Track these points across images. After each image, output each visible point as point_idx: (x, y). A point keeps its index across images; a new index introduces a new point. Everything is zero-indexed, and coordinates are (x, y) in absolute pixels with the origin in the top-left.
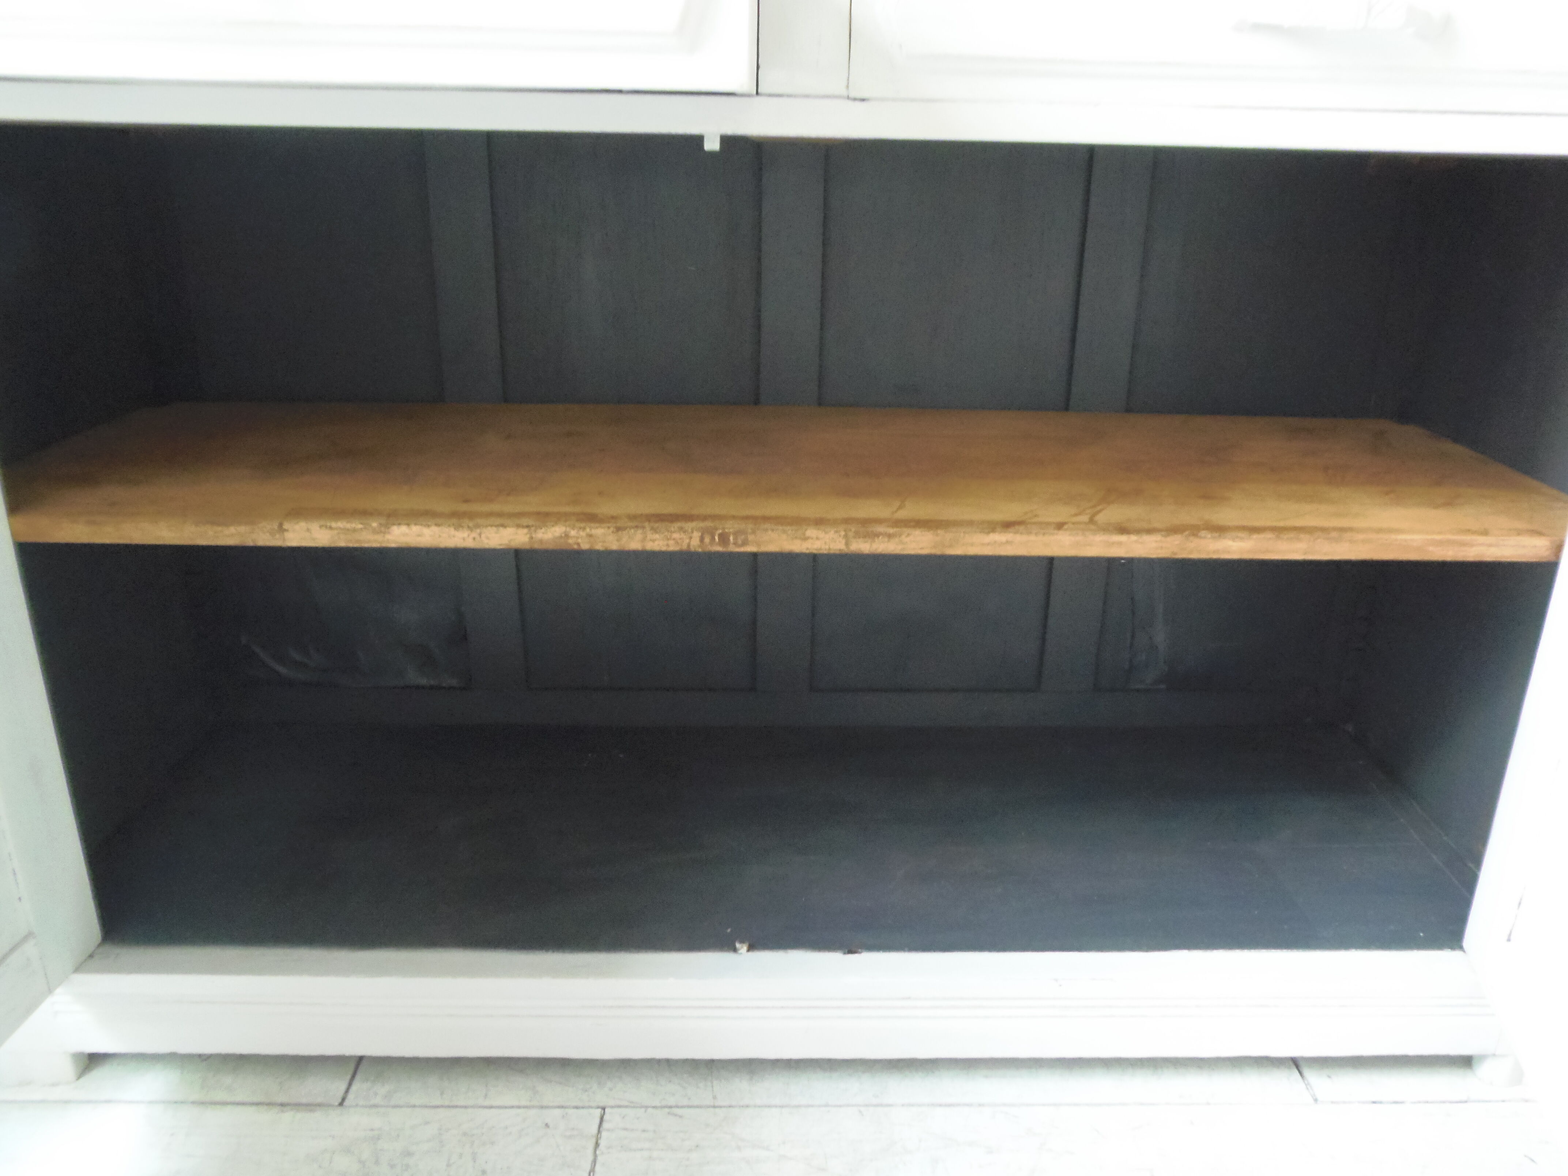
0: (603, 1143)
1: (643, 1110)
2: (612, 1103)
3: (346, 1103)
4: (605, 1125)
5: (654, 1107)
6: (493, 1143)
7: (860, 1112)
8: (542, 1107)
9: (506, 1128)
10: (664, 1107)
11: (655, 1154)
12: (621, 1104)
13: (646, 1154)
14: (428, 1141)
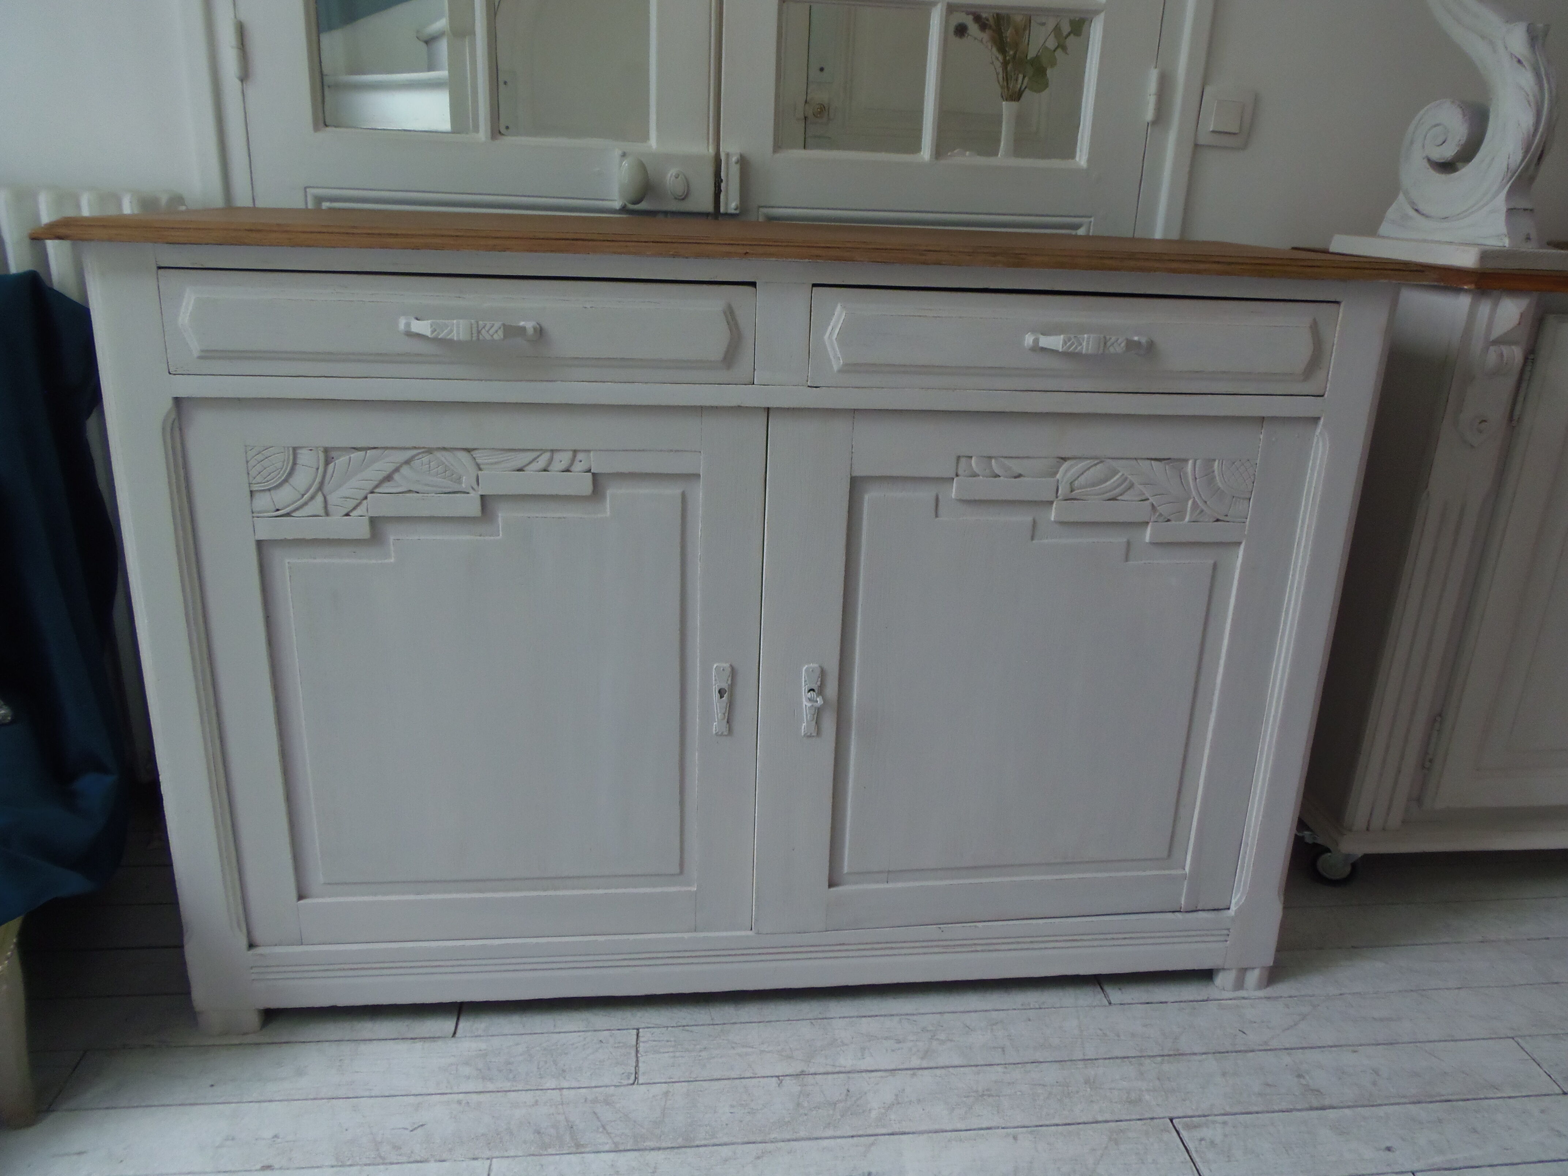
0: (641, 1049)
1: (666, 1028)
2: (643, 1026)
3: (457, 1035)
4: (641, 1039)
5: (672, 1027)
6: (566, 1054)
7: (812, 1023)
8: (595, 1031)
9: (573, 1044)
10: (679, 1026)
11: (678, 1054)
12: (650, 1026)
13: (671, 1054)
14: (521, 1055)
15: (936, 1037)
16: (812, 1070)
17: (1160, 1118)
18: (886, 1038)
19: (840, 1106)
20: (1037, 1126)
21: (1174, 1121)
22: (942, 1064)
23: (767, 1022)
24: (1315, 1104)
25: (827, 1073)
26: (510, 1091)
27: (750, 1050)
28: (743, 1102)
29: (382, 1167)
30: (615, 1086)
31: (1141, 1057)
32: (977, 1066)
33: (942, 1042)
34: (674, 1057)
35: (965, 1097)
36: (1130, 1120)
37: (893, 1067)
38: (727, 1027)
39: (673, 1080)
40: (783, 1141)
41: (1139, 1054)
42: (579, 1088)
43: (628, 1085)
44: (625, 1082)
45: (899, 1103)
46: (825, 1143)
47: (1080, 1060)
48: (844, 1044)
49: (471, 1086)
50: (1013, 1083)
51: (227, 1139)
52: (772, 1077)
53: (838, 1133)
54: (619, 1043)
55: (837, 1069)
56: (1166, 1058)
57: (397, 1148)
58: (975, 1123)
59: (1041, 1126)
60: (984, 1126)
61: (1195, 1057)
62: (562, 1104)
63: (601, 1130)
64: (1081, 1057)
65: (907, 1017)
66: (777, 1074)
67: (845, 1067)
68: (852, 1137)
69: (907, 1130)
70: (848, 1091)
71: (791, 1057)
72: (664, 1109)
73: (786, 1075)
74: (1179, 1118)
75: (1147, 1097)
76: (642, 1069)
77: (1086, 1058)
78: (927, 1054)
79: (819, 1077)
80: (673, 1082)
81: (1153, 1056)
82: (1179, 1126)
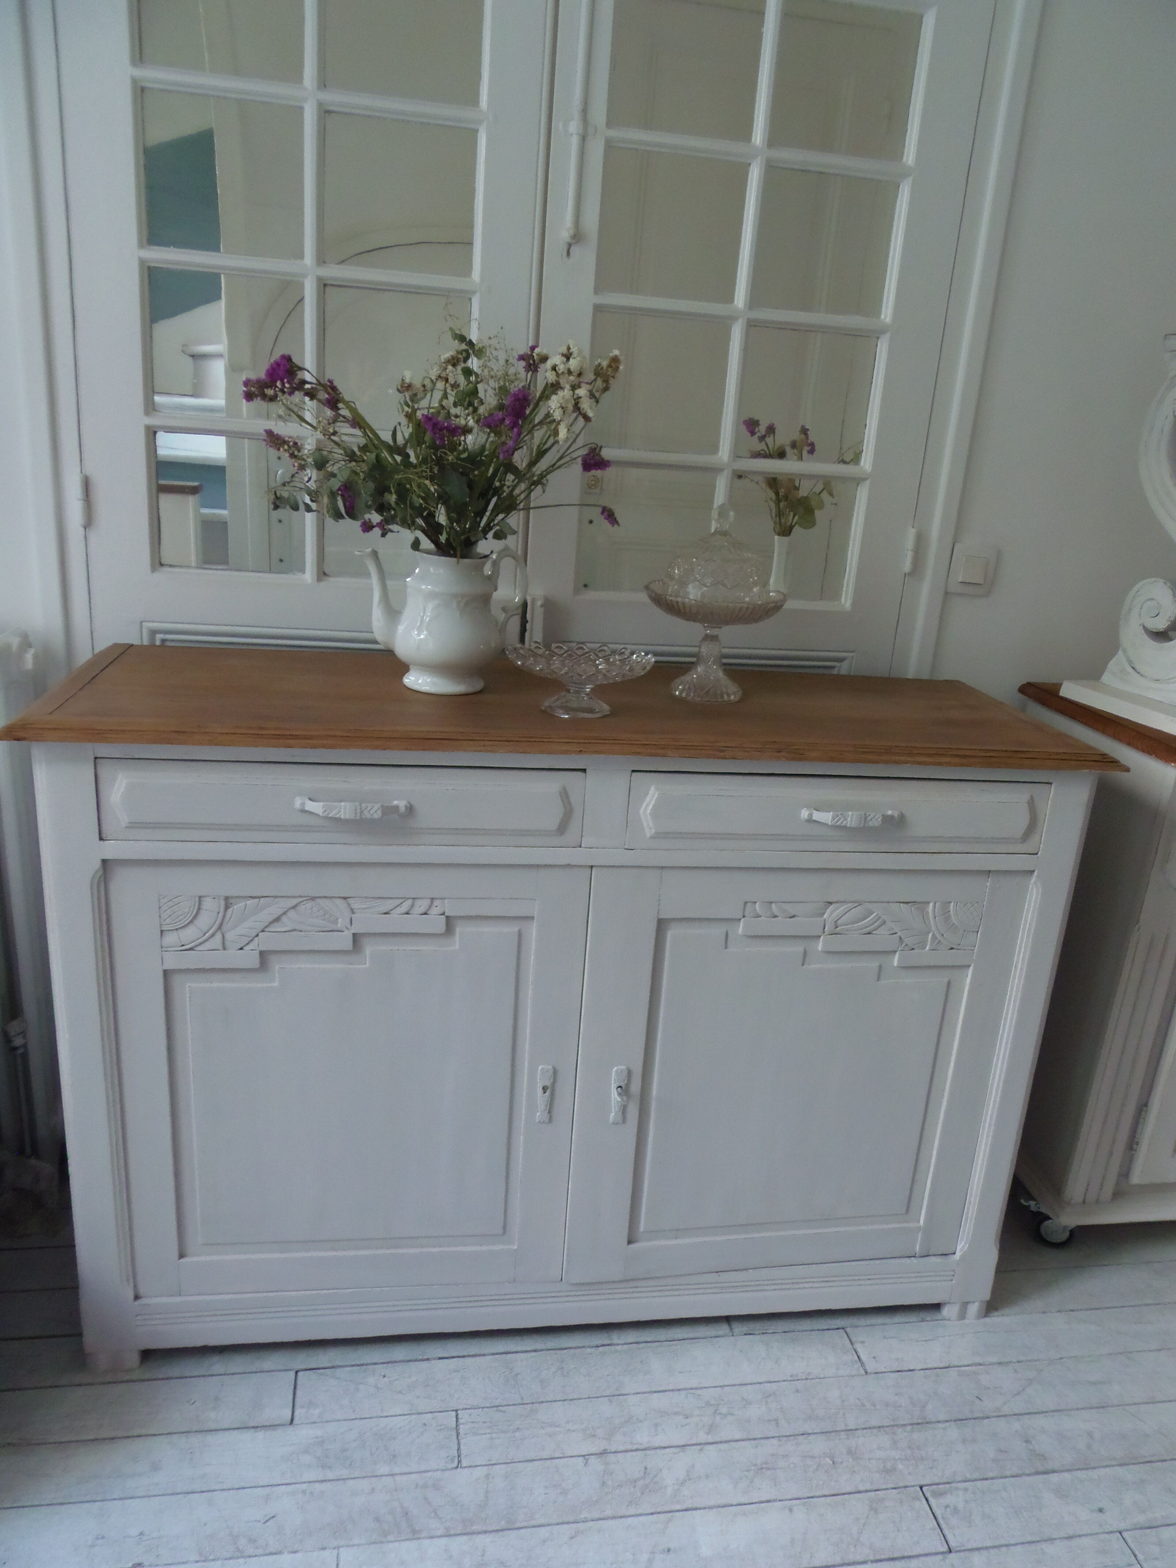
0: (461, 1431)
1: (481, 1409)
2: (460, 1407)
3: (296, 1421)
4: (461, 1421)
5: (488, 1407)
6: (395, 1439)
7: (609, 1400)
8: (419, 1414)
9: (400, 1428)
10: (494, 1407)
11: (494, 1436)
12: (467, 1407)
13: (488, 1436)
14: (355, 1440)
15: (718, 1412)
16: (613, 1449)
17: (912, 1487)
18: (676, 1413)
19: (640, 1483)
21: (923, 1489)
22: (725, 1439)
23: (571, 1400)
24: (1041, 1469)
25: (626, 1451)
26: (348, 1479)
27: (558, 1429)
28: (554, 1483)
29: (242, 1561)
30: (442, 1470)
31: (893, 1426)
32: (755, 1439)
33: (724, 1416)
34: (492, 1438)
35: (746, 1471)
36: (887, 1489)
37: (683, 1443)
38: (536, 1406)
39: (491, 1462)
40: (593, 1521)
41: (892, 1423)
42: (410, 1473)
43: (453, 1469)
44: (451, 1466)
45: (690, 1479)
46: (629, 1521)
47: (842, 1431)
48: (640, 1421)
49: (310, 1475)
50: (787, 1456)
51: (97, 1539)
52: (579, 1456)
53: (640, 1511)
54: (441, 1425)
55: (635, 1447)
56: (915, 1426)
57: (252, 1541)
58: (756, 1496)
59: (812, 1497)
60: (764, 1499)
61: (940, 1425)
62: (396, 1490)
63: (433, 1515)
64: (843, 1428)
65: (693, 1391)
66: (583, 1454)
67: (641, 1444)
68: (652, 1514)
69: (699, 1506)
70: (646, 1468)
71: (594, 1436)
72: (487, 1492)
73: (591, 1455)
74: (928, 1485)
75: (900, 1466)
76: (464, 1451)
77: (848, 1428)
78: (711, 1429)
79: (619, 1455)
80: (492, 1465)
81: (904, 1425)
82: (928, 1495)
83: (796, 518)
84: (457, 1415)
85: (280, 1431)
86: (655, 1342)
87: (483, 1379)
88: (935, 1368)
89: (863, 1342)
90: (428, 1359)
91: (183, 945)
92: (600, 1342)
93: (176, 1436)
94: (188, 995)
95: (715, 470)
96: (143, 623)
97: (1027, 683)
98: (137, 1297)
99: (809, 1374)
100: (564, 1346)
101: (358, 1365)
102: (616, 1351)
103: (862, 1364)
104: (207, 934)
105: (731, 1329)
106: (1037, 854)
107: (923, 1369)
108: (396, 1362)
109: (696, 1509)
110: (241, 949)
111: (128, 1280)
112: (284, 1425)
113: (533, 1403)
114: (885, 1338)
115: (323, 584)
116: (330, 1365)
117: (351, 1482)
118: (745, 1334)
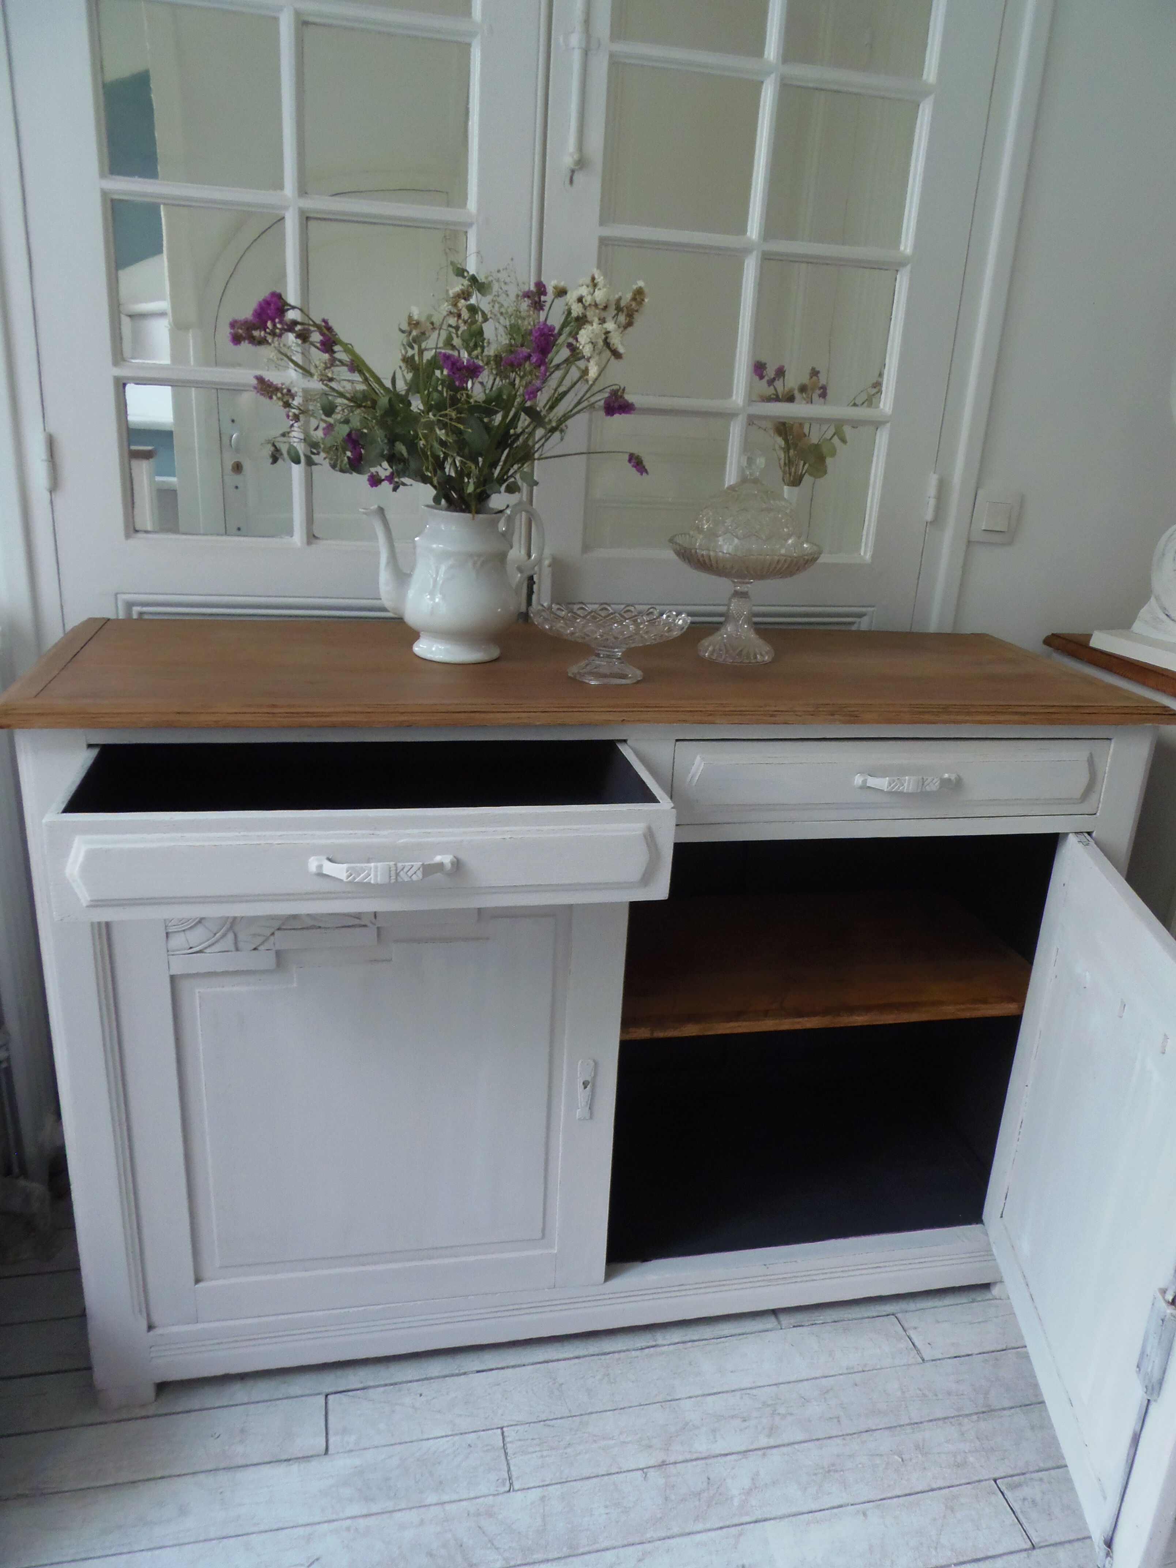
0: (509, 1451)
1: (527, 1425)
2: (506, 1424)
3: (330, 1451)
4: (508, 1440)
5: (534, 1422)
6: (439, 1463)
7: (662, 1406)
8: (461, 1434)
9: (443, 1451)
10: (540, 1422)
11: (545, 1453)
12: (513, 1424)
13: (539, 1454)
14: (397, 1468)
15: (777, 1412)
16: (672, 1460)
17: (986, 1480)
18: (732, 1417)
19: (705, 1496)
20: (881, 1500)
21: (998, 1482)
22: (786, 1441)
23: (621, 1409)
25: (686, 1461)
26: (394, 1511)
27: (611, 1442)
28: (615, 1501)
30: (494, 1495)
31: (958, 1416)
32: (818, 1440)
33: (784, 1417)
34: (542, 1456)
35: (814, 1475)
36: (960, 1485)
37: (743, 1448)
38: (585, 1418)
39: (546, 1483)
40: (660, 1540)
41: (957, 1414)
42: (460, 1501)
43: (505, 1492)
44: (502, 1490)
45: (756, 1488)
46: (698, 1538)
47: (907, 1425)
48: (696, 1428)
49: (355, 1509)
50: (853, 1455)
52: (637, 1470)
53: (708, 1526)
54: (487, 1445)
55: (694, 1456)
56: (981, 1415)
58: (827, 1502)
59: (884, 1499)
60: (835, 1504)
61: (1005, 1412)
62: (447, 1521)
63: (489, 1545)
64: (907, 1421)
65: (748, 1391)
66: (641, 1467)
67: (700, 1453)
68: (721, 1528)
69: (768, 1516)
70: (709, 1479)
71: (650, 1447)
72: (544, 1516)
73: (650, 1467)
74: (1001, 1478)
75: (971, 1459)
76: (515, 1473)
77: (912, 1422)
78: (772, 1431)
79: (679, 1465)
80: (547, 1485)
81: (970, 1415)
82: (1003, 1488)
83: (806, 466)
84: (503, 1434)
85: (314, 1464)
86: (703, 1340)
87: (527, 1392)
88: (993, 1352)
89: (915, 1328)
90: (465, 1374)
91: (191, 948)
92: (644, 1344)
93: (202, 1477)
94: (198, 1002)
95: (728, 416)
96: (118, 595)
97: (1053, 634)
98: (150, 1327)
99: (865, 1365)
100: (607, 1351)
101: (392, 1384)
102: (662, 1354)
103: (918, 1352)
104: (218, 935)
105: (779, 1323)
106: (1095, 814)
107: (980, 1354)
108: (432, 1378)
109: (765, 1520)
110: (255, 949)
111: (140, 1311)
112: (318, 1456)
113: (581, 1415)
114: (938, 1322)
115: (313, 547)
116: (360, 1386)
117: (398, 1515)
118: (794, 1327)
